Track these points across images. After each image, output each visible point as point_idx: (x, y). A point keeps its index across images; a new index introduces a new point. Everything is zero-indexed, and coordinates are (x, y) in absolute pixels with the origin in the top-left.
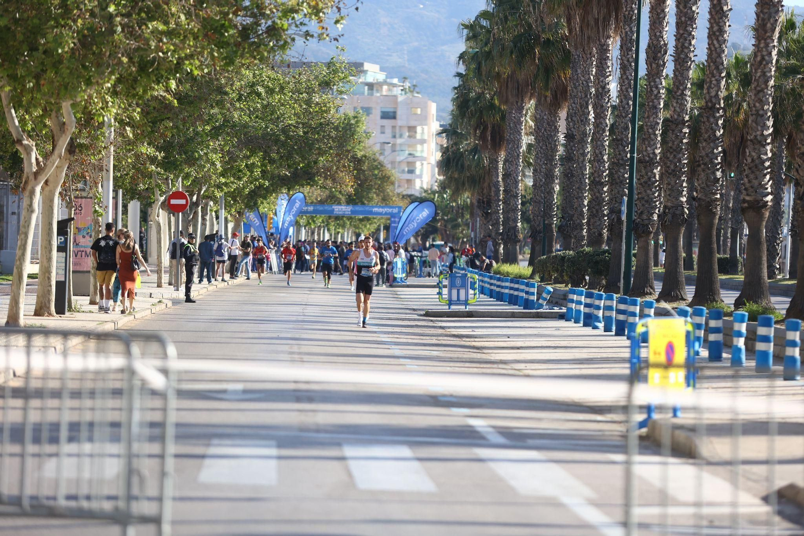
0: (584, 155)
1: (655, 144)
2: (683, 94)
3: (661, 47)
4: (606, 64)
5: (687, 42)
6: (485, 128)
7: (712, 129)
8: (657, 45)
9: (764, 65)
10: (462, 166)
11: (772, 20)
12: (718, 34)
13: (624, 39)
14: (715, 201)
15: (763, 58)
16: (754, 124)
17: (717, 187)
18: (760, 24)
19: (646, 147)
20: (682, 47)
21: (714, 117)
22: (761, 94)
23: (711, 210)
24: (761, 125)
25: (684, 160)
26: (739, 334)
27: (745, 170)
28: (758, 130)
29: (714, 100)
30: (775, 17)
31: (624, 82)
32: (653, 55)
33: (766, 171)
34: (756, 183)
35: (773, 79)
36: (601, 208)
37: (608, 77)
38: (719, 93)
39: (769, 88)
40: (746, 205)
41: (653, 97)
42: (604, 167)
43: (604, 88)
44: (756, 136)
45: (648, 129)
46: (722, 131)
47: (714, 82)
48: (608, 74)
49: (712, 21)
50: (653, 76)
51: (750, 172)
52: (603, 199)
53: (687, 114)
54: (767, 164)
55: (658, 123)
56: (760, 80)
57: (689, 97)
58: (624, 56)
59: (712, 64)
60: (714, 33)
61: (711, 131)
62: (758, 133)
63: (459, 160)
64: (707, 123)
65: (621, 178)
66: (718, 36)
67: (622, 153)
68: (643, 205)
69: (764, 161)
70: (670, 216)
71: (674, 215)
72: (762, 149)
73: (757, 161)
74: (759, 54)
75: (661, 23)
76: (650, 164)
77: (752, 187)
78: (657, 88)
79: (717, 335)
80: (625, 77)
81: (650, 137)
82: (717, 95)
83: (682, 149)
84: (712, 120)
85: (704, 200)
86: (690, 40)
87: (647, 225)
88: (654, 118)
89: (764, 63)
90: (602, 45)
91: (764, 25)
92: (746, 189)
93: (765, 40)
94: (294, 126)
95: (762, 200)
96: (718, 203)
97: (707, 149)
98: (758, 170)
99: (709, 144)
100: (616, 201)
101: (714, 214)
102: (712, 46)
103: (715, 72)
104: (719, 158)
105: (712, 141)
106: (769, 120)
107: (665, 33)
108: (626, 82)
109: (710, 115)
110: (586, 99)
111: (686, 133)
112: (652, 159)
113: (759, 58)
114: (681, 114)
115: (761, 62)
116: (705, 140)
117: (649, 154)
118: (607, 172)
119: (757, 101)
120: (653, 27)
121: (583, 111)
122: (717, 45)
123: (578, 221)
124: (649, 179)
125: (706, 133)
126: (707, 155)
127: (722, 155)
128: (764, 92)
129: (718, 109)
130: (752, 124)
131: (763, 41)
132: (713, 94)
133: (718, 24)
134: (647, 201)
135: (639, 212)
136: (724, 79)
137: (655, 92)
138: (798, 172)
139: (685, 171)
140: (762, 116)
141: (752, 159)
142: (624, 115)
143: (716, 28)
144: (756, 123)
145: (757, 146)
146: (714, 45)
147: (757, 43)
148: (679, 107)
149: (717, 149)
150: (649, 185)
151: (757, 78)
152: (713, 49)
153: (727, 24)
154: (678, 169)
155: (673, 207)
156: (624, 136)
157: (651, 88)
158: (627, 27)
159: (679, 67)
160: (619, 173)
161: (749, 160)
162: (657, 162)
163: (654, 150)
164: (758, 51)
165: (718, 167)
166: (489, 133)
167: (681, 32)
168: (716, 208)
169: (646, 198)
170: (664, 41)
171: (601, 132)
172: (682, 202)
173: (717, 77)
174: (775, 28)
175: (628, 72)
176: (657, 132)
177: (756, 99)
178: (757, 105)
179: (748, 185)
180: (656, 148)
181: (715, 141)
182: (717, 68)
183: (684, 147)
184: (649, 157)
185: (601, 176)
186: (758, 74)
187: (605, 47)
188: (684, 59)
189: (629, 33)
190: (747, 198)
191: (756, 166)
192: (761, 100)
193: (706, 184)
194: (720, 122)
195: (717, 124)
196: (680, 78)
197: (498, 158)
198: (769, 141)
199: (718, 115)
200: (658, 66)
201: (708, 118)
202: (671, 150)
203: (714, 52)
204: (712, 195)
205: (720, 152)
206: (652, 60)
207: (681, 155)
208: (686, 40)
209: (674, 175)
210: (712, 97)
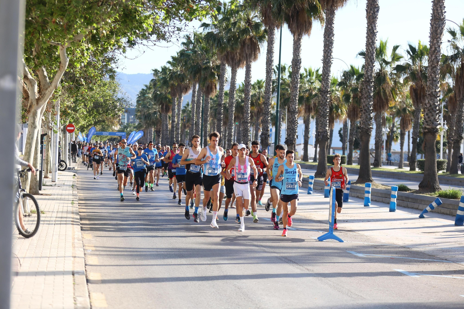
3: (299, 60)
7: (369, 92)
9: (437, 53)
11: (440, 28)
12: (372, 44)
15: (435, 49)
20: (327, 56)
21: (370, 86)
22: (435, 69)
23: (368, 133)
24: (435, 86)
29: (370, 77)
30: (442, 27)
32: (295, 64)
33: (437, 112)
34: (432, 118)
39: (439, 65)
40: (427, 130)
41: (295, 82)
44: (432, 92)
45: (293, 97)
46: (373, 93)
50: (295, 73)
51: (429, 112)
56: (435, 61)
59: (368, 59)
62: (434, 90)
64: (366, 89)
70: (321, 136)
72: (436, 99)
73: (433, 106)
74: (434, 46)
77: (430, 121)
78: (297, 78)
81: (293, 101)
82: (371, 75)
85: (364, 128)
86: (331, 53)
91: (436, 31)
93: (436, 39)
95: (435, 128)
98: (434, 111)
99: (367, 100)
102: (368, 50)
103: (370, 63)
104: (372, 107)
106: (439, 83)
116: (365, 98)
117: (293, 108)
120: (295, 51)
122: (371, 50)
124: (293, 119)
125: (366, 94)
126: (366, 105)
129: (372, 82)
130: (430, 85)
132: (369, 74)
140: (436, 81)
143: (370, 41)
144: (432, 85)
145: (432, 98)
147: (432, 40)
148: (326, 85)
149: (371, 102)
155: (322, 132)
157: (294, 78)
165: (371, 112)
167: (326, 49)
172: (327, 130)
173: (371, 66)
177: (432, 71)
178: (433, 75)
180: (296, 106)
181: (370, 98)
186: (433, 58)
188: (328, 62)
190: (428, 127)
192: (435, 72)
195: (371, 90)
196: (326, 71)
198: (438, 95)
200: (298, 68)
201: (367, 86)
205: (372, 104)
208: (328, 53)
209: (323, 117)
210: (368, 76)
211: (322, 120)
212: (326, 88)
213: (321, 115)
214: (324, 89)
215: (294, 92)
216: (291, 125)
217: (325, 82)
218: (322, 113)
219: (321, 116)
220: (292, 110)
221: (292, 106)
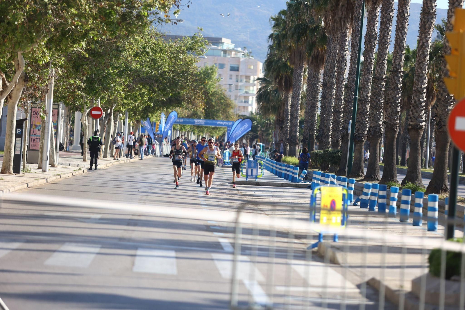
0: (331, 95)
1: (368, 91)
2: (383, 63)
3: (373, 35)
4: (345, 44)
5: (386, 33)
6: (282, 78)
7: (396, 83)
8: (371, 34)
9: (424, 48)
10: (269, 99)
11: (429, 23)
12: (401, 29)
13: (354, 30)
14: (396, 124)
15: (423, 44)
16: (417, 81)
17: (397, 117)
18: (422, 25)
19: (363, 92)
20: (383, 36)
21: (397, 76)
22: (421, 65)
23: (393, 129)
24: (421, 82)
25: (382, 100)
26: (394, 199)
27: (411, 107)
28: (419, 85)
29: (397, 67)
30: (431, 21)
31: (353, 55)
32: (369, 40)
33: (422, 109)
34: (416, 115)
35: (429, 56)
36: (339, 126)
37: (346, 51)
38: (401, 63)
39: (426, 61)
40: (410, 127)
41: (368, 64)
42: (341, 103)
43: (343, 57)
44: (417, 88)
45: (364, 82)
46: (401, 85)
47: (398, 56)
48: (346, 49)
49: (398, 22)
50: (368, 52)
51: (413, 108)
52: (340, 121)
53: (384, 74)
54: (423, 104)
55: (370, 79)
56: (421, 56)
57: (386, 64)
58: (354, 39)
59: (397, 46)
60: (399, 29)
61: (395, 84)
62: (419, 86)
63: (267, 96)
64: (393, 80)
65: (349, 109)
66: (401, 30)
67: (350, 95)
68: (359, 125)
69: (421, 103)
70: (372, 132)
71: (375, 132)
72: (421, 96)
73: (417, 102)
74: (421, 41)
75: (374, 22)
76: (364, 102)
77: (414, 117)
78: (370, 58)
79: (383, 199)
80: (354, 52)
81: (365, 86)
82: (399, 64)
83: (381, 94)
84: (396, 78)
85: (390, 124)
86: (388, 32)
87: (361, 137)
88: (368, 76)
89: (424, 47)
90: (343, 33)
91: (425, 25)
92: (411, 118)
93: (425, 33)
94: (168, 72)
95: (420, 125)
96: (398, 126)
97: (393, 94)
98: (418, 108)
99: (394, 91)
100: (346, 122)
101: (395, 132)
102: (398, 36)
103: (399, 51)
104: (399, 100)
105: (396, 90)
106: (425, 79)
107: (376, 27)
108: (355, 54)
109: (395, 75)
110: (334, 64)
111: (383, 85)
112: (365, 99)
113: (421, 44)
114: (381, 74)
115: (422, 46)
116: (392, 90)
117: (364, 96)
118: (343, 105)
119: (419, 68)
120: (369, 24)
121: (332, 71)
122: (401, 36)
123: (327, 133)
124: (364, 110)
125: (393, 85)
126: (392, 98)
127: (401, 98)
128: (423, 63)
129: (400, 72)
130: (415, 81)
131: (424, 34)
132: (397, 63)
133: (402, 23)
134: (362, 123)
135: (357, 129)
136: (404, 55)
137: (369, 61)
138: (436, 109)
139: (382, 107)
140: (422, 77)
141: (415, 101)
142: (352, 73)
143: (400, 26)
144: (418, 81)
145: (418, 94)
146: (399, 35)
147: (420, 35)
148: (380, 70)
149: (398, 95)
150: (363, 114)
151: (419, 55)
152: (398, 37)
153: (407, 24)
154: (378, 105)
155: (374, 127)
156: (352, 86)
157: (367, 58)
158: (356, 23)
159: (381, 47)
160: (348, 107)
161: (413, 101)
162: (368, 101)
163: (367, 94)
164: (421, 40)
165: (398, 105)
166: (283, 81)
167: (383, 27)
168: (396, 128)
169: (361, 121)
170: (375, 32)
171: (340, 83)
172: (380, 124)
173: (400, 54)
174: (431, 27)
175: (355, 49)
176: (369, 84)
177: (419, 67)
178: (419, 70)
179: (412, 116)
180: (368, 93)
181: (397, 90)
182: (400, 48)
183: (382, 93)
184: (364, 98)
185: (339, 108)
186: (420, 53)
187: (345, 34)
188: (384, 43)
189: (357, 26)
190: (411, 123)
191: (417, 105)
192: (421, 68)
193: (391, 114)
194: (401, 79)
195: (399, 81)
196: (381, 53)
197: (288, 95)
198: (425, 91)
199: (400, 75)
200: (371, 46)
201: (394, 77)
202: (375, 95)
203: (399, 40)
204: (394, 121)
205: (400, 97)
206: (368, 42)
207: (380, 98)
208: (385, 32)
209: (376, 109)
210: (396, 65)
211: (375, 113)
212: (380, 75)
213: (373, 106)
214: (378, 75)
215: (366, 76)
216: (361, 117)
217: (379, 67)
218: (375, 104)
219: (374, 108)
220: (363, 99)
221: (363, 94)
